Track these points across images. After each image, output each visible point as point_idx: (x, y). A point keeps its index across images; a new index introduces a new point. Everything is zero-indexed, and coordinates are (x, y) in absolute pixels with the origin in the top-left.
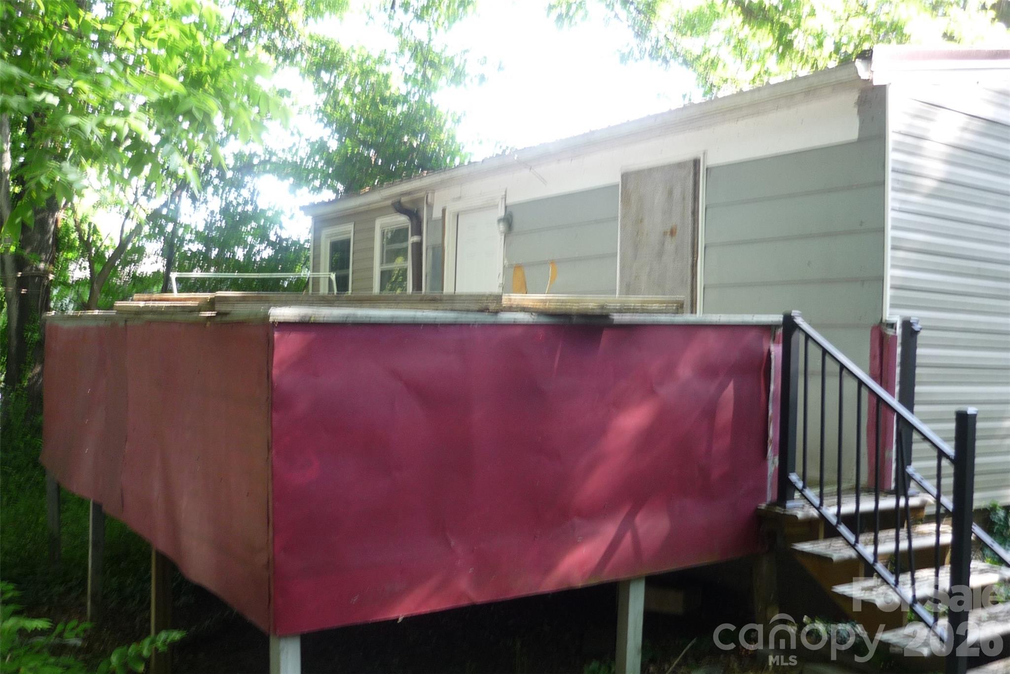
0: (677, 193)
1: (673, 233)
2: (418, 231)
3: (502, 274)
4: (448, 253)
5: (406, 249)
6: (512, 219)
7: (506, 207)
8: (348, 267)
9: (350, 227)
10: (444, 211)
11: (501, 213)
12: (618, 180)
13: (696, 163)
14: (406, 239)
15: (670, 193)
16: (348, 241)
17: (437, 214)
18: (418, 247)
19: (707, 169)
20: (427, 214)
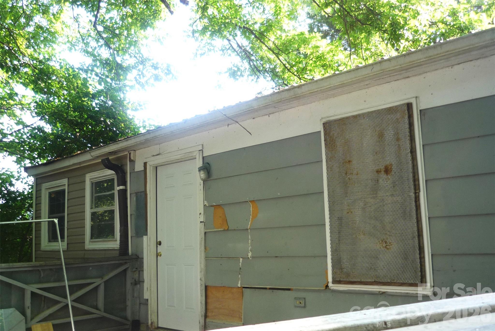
0: (389, 134)
1: (387, 170)
2: (123, 182)
3: (202, 213)
4: (150, 198)
5: (112, 196)
6: (210, 168)
7: (203, 158)
8: (64, 212)
9: (65, 181)
10: (145, 164)
11: (199, 163)
12: (320, 128)
13: (409, 106)
14: (112, 188)
15: (381, 136)
16: (64, 191)
17: (139, 167)
18: (123, 194)
19: (420, 110)
20: (130, 168)
